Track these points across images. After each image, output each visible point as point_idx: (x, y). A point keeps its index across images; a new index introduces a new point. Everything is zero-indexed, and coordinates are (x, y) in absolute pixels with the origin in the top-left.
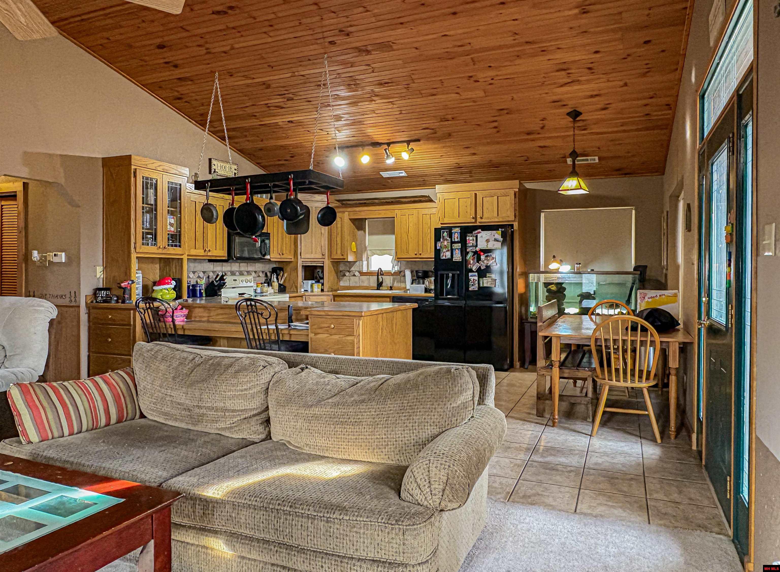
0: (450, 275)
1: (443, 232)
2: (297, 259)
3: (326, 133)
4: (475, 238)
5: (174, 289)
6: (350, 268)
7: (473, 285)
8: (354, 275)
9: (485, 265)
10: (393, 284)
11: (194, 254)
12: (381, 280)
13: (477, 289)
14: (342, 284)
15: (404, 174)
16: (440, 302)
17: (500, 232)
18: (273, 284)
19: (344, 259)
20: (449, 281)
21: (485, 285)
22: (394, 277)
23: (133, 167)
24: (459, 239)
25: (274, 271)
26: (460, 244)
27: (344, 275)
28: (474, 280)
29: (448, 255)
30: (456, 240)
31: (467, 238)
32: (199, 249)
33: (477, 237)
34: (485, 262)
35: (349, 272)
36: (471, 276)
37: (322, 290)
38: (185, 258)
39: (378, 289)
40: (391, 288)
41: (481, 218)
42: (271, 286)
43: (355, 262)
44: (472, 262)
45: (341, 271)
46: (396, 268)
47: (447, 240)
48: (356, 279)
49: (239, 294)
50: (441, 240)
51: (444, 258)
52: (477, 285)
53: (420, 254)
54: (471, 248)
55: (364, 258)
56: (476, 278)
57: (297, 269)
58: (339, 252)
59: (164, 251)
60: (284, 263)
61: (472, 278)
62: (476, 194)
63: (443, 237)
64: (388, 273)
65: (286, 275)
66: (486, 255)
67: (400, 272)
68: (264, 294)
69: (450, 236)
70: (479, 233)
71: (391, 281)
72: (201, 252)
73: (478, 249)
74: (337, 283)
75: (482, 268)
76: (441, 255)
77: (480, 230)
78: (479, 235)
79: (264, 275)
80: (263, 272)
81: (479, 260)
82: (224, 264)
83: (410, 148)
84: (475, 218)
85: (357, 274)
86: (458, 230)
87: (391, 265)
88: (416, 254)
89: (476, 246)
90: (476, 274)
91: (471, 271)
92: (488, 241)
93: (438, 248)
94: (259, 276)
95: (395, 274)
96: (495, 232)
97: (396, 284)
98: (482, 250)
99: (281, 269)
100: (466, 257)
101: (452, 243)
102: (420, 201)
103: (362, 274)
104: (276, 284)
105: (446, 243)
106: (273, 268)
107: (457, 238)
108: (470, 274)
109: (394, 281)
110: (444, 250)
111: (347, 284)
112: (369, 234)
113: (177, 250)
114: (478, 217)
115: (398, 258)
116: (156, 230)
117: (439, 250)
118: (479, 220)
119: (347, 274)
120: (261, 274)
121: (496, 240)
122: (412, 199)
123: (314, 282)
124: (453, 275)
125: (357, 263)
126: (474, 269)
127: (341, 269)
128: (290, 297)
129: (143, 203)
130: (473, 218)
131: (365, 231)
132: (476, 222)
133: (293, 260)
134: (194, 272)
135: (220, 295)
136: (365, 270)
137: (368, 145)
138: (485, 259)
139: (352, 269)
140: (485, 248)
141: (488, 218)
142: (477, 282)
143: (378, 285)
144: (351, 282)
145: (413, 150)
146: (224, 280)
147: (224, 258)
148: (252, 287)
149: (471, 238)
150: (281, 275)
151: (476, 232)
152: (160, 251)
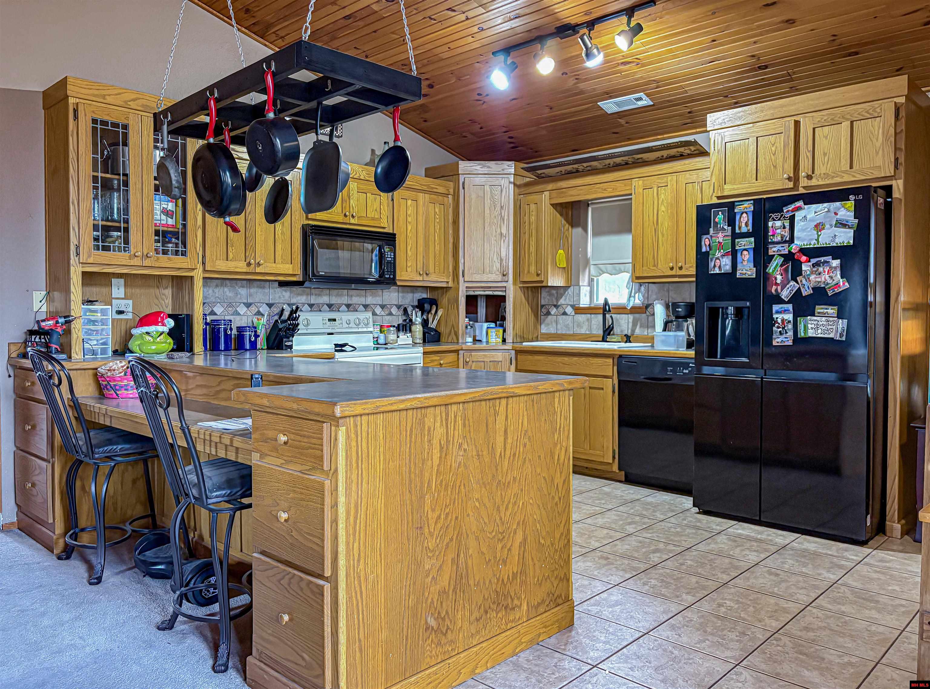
0: (731, 310)
1: (716, 214)
2: (458, 283)
3: (463, 17)
4: (787, 224)
5: (171, 333)
6: (558, 300)
7: (781, 333)
8: (565, 314)
9: (812, 285)
10: (633, 331)
11: (224, 269)
12: (609, 322)
13: (790, 343)
14: (544, 329)
15: (646, 102)
16: (706, 370)
17: (851, 204)
18: (413, 328)
19: (542, 282)
20: (729, 323)
21: (811, 333)
22: (637, 316)
23: (71, 100)
24: (750, 227)
25: (421, 305)
26: (752, 239)
27: (548, 313)
28: (783, 320)
29: (726, 264)
30: (744, 229)
31: (770, 224)
32: (234, 259)
33: (792, 219)
34: (812, 277)
35: (556, 306)
36: (777, 312)
37: (504, 340)
38: (198, 275)
39: (604, 340)
40: (628, 339)
41: (809, 177)
42: (410, 331)
43: (566, 288)
44: (779, 278)
45: (542, 306)
46: (638, 300)
47: (723, 229)
48: (568, 320)
49: (336, 345)
50: (711, 231)
51: (717, 271)
52: (791, 333)
53: (681, 268)
54: (778, 247)
55: (584, 281)
56: (789, 317)
57: (457, 301)
58: (533, 269)
59: (147, 263)
60: (440, 291)
61: (778, 317)
62: (797, 124)
63: (716, 224)
64: (621, 309)
65: (440, 313)
66: (814, 261)
67: (647, 307)
68: (389, 346)
69: (731, 222)
70: (798, 209)
71: (630, 325)
72: (241, 266)
73: (794, 248)
74: (535, 327)
75: (804, 293)
76: (711, 265)
77: (800, 203)
78: (799, 216)
79: (401, 312)
80: (399, 307)
81: (797, 272)
82: (295, 289)
83: (633, 24)
84: (795, 179)
85: (569, 310)
86: (749, 206)
87: (626, 292)
88: (672, 269)
89: (792, 240)
90: (790, 307)
91: (779, 300)
92: (819, 227)
93: (704, 250)
94: (390, 314)
95: (635, 310)
96: (838, 204)
97: (638, 331)
98: (802, 251)
99: (433, 302)
100: (766, 267)
101: (735, 236)
102: (682, 156)
103: (578, 310)
104: (418, 329)
105: (720, 237)
106: (419, 301)
107: (747, 225)
108: (775, 308)
109: (634, 325)
110: (718, 254)
111: (552, 330)
112: (596, 234)
113: (179, 262)
114: (802, 174)
115: (638, 278)
116: (126, 221)
117: (707, 253)
118: (804, 182)
119: (553, 311)
120: (394, 310)
121: (842, 224)
122: (665, 153)
123: (493, 325)
124: (739, 312)
125: (570, 291)
126: (785, 294)
127: (543, 303)
128: (425, 353)
129: (95, 169)
130: (789, 179)
131: (585, 230)
132: (796, 186)
133: (450, 284)
134: (248, 305)
135: (291, 347)
136: (584, 301)
137: (551, 35)
138: (812, 273)
139: (562, 301)
140: (813, 244)
141: (826, 175)
142: (790, 326)
143: (604, 332)
144: (559, 326)
145: (639, 28)
146: (297, 319)
147: (294, 279)
148: (371, 332)
149: (778, 224)
150: (433, 312)
151: (791, 207)
152: (137, 262)
